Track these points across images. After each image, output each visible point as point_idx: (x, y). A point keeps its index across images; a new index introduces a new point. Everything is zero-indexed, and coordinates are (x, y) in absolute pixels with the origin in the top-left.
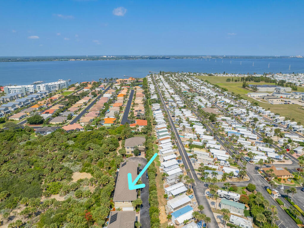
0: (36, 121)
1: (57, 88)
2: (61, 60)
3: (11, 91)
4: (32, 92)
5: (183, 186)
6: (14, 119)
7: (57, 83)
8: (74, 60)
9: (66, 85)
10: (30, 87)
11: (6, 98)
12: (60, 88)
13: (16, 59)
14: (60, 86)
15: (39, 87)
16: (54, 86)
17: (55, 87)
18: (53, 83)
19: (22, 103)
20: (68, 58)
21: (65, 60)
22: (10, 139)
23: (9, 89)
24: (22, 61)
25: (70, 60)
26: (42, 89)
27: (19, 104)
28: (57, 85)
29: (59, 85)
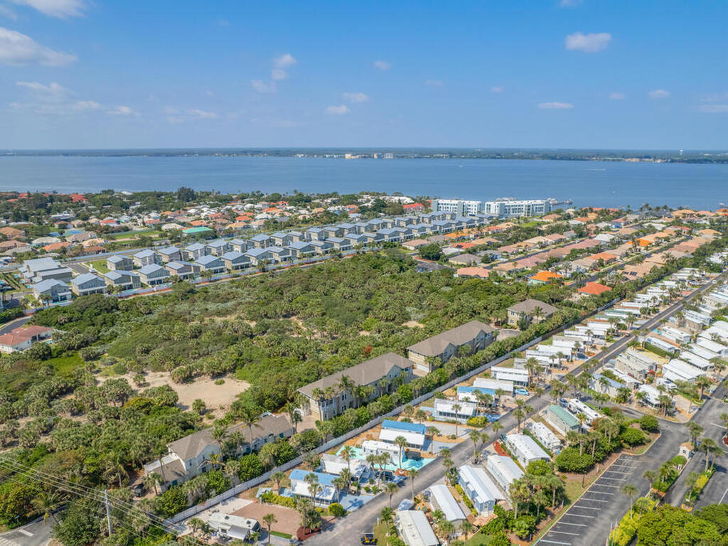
0: (429, 253)
1: (524, 213)
2: (605, 160)
3: (442, 209)
4: (473, 213)
5: (524, 375)
6: (408, 247)
7: (525, 203)
8: (638, 160)
9: (544, 210)
10: (473, 205)
11: (423, 218)
12: (528, 213)
13: (513, 154)
14: (529, 209)
15: (490, 205)
16: (518, 207)
17: (520, 210)
18: (518, 203)
19: (438, 227)
20: (626, 155)
21: (614, 160)
22: (376, 267)
23: (439, 204)
24: (522, 157)
25: (627, 160)
26: (492, 211)
27: (432, 228)
28: (524, 207)
29: (529, 206)
